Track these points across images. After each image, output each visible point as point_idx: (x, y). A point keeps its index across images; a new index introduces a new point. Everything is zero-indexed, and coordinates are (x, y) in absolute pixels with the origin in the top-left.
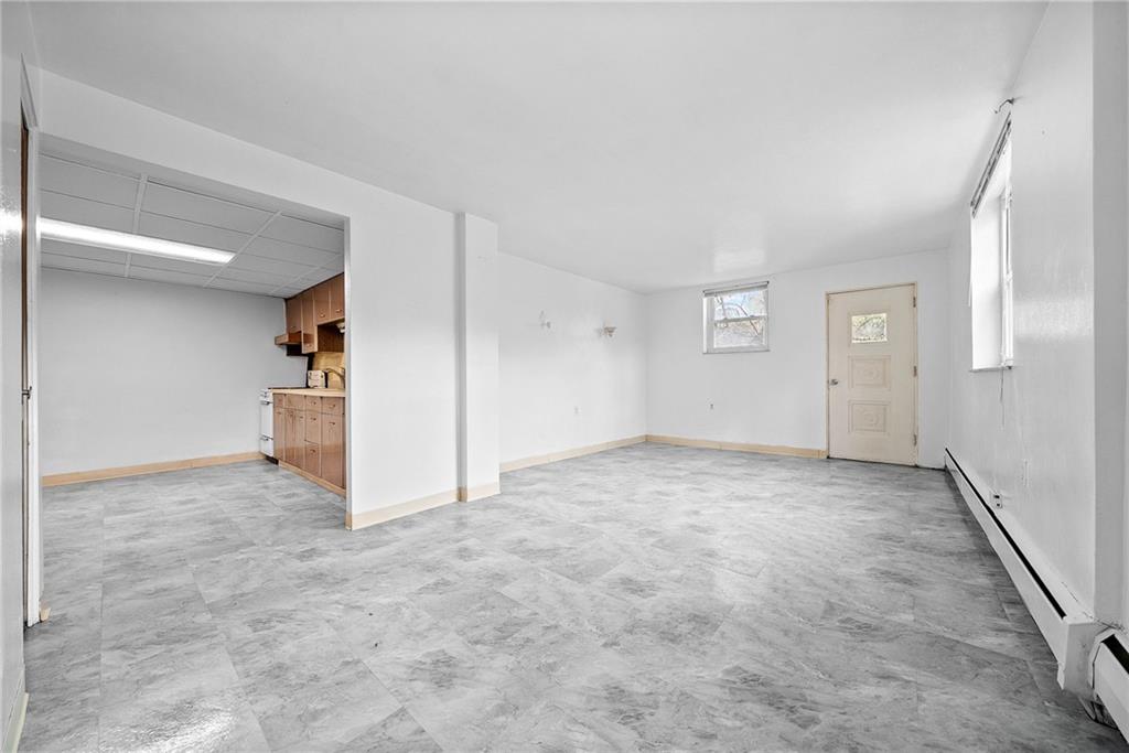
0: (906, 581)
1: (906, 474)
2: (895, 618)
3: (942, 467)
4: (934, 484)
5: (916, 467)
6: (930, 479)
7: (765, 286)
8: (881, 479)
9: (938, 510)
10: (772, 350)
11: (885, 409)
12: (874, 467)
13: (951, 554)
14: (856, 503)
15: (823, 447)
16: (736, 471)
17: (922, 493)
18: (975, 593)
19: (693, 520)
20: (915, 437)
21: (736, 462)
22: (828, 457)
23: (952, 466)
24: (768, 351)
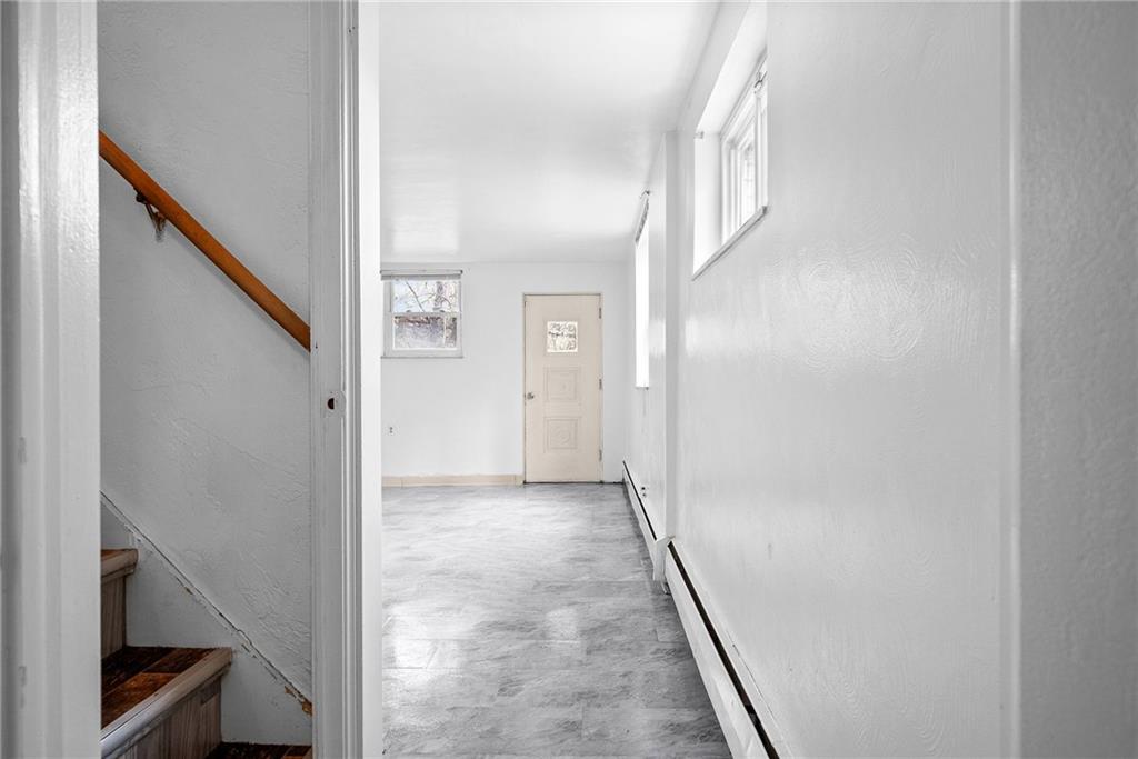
0: (586, 560)
1: (592, 490)
2: (579, 580)
3: (620, 480)
4: (615, 496)
5: (602, 483)
6: (613, 492)
7: (458, 276)
8: (573, 497)
9: (614, 514)
10: (465, 355)
11: (576, 425)
12: (567, 486)
13: (617, 540)
14: (553, 518)
15: (519, 471)
16: (432, 507)
17: (604, 503)
18: (626, 559)
19: (406, 553)
20: (601, 452)
21: (429, 497)
22: (525, 483)
23: (627, 479)
24: (461, 357)
